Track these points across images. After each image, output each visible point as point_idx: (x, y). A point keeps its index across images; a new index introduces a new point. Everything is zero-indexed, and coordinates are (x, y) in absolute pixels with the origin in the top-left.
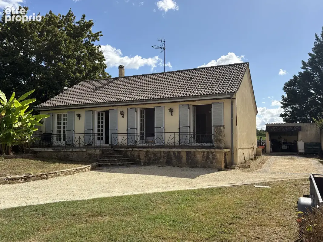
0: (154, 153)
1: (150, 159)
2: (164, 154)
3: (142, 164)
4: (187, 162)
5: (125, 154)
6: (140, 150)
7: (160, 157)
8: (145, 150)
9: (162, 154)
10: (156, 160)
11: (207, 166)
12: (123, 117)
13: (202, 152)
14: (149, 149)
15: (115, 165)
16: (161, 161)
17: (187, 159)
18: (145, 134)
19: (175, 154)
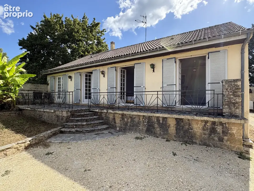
0: (131, 118)
1: (126, 124)
2: (144, 120)
3: (118, 129)
4: (177, 133)
5: (99, 116)
6: (115, 112)
7: (139, 123)
8: (120, 112)
9: (141, 120)
10: (133, 126)
11: (211, 144)
12: (104, 76)
13: (202, 121)
14: (125, 112)
15: (82, 132)
16: (140, 128)
17: (176, 130)
18: (125, 93)
19: (159, 120)
